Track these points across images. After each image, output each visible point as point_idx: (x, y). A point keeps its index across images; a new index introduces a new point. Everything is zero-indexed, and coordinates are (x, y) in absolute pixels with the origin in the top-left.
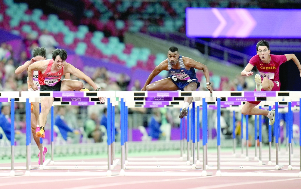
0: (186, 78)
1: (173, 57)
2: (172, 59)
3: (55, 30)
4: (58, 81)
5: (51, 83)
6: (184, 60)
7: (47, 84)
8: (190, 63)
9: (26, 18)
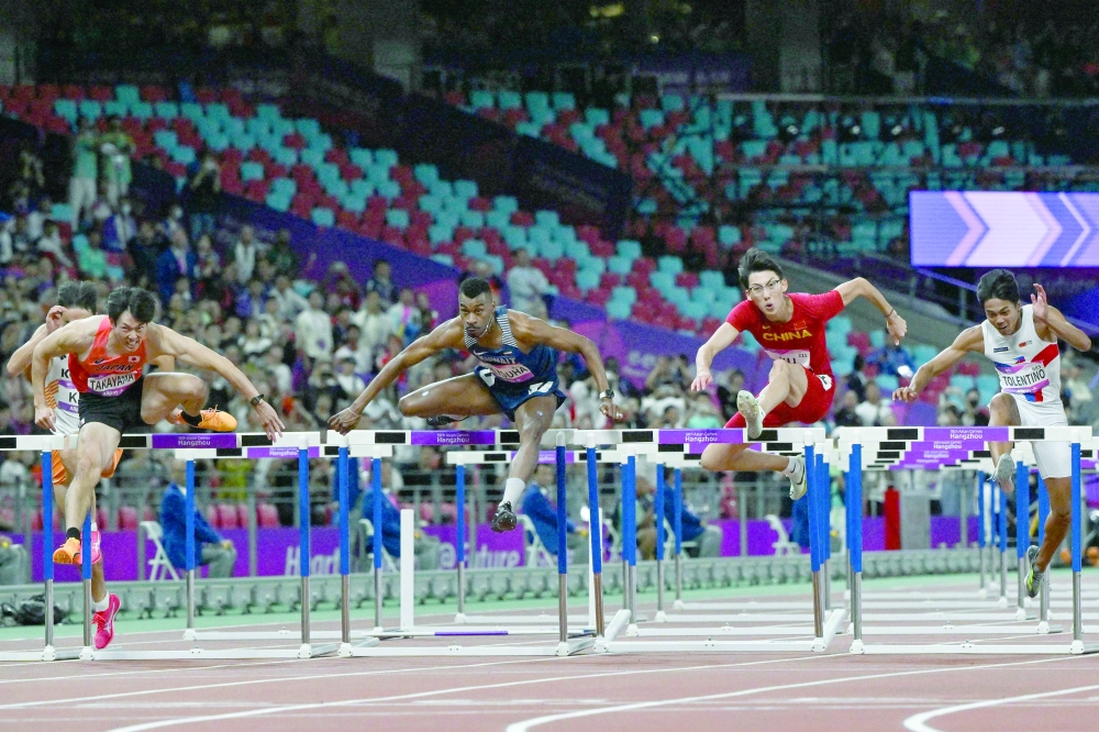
0: (519, 375)
1: (475, 311)
2: (472, 318)
3: (553, 253)
4: (132, 381)
5: (110, 387)
6: (512, 323)
7: (98, 390)
8: (529, 331)
9: (474, 220)
